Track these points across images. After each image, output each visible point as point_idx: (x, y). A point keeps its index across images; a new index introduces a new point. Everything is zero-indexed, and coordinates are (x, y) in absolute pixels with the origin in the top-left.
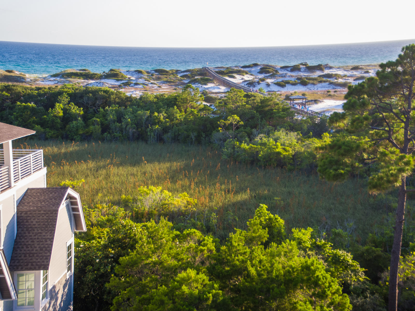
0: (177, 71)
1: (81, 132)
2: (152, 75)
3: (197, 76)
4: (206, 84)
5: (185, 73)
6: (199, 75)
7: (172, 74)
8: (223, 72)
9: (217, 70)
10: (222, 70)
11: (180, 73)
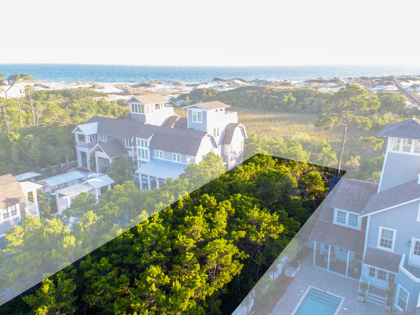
0: (375, 77)
1: (293, 109)
2: (357, 80)
3: (386, 80)
4: (387, 86)
5: (379, 79)
6: (387, 80)
7: (370, 79)
8: (404, 78)
9: (400, 77)
10: (403, 77)
11: (375, 79)
